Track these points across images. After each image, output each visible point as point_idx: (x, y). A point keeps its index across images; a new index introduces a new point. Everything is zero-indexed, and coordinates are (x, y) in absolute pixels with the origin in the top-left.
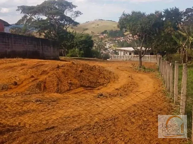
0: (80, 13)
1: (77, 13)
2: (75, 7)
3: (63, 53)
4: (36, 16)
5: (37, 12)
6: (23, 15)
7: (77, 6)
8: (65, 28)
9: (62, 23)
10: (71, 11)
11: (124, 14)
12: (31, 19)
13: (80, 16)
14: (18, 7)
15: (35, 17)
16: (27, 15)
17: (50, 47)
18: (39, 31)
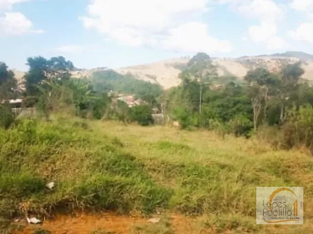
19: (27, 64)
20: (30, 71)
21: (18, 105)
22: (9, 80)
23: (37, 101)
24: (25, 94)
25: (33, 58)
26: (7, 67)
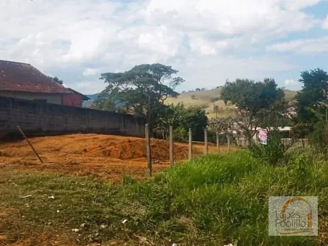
0: (182, 80)
1: (178, 80)
2: (175, 72)
3: (163, 135)
4: (124, 85)
5: (124, 80)
6: (107, 84)
7: (178, 71)
8: (160, 101)
9: (157, 93)
10: (169, 78)
11: (227, 83)
12: (117, 89)
13: (182, 83)
14: (102, 75)
15: (122, 87)
16: (113, 84)
17: (135, 124)
18: (127, 104)
19: (301, 80)
20: (304, 90)
21: (286, 134)
22: (277, 102)
23: (312, 130)
24: (295, 120)
25: (310, 72)
26: (276, 85)
